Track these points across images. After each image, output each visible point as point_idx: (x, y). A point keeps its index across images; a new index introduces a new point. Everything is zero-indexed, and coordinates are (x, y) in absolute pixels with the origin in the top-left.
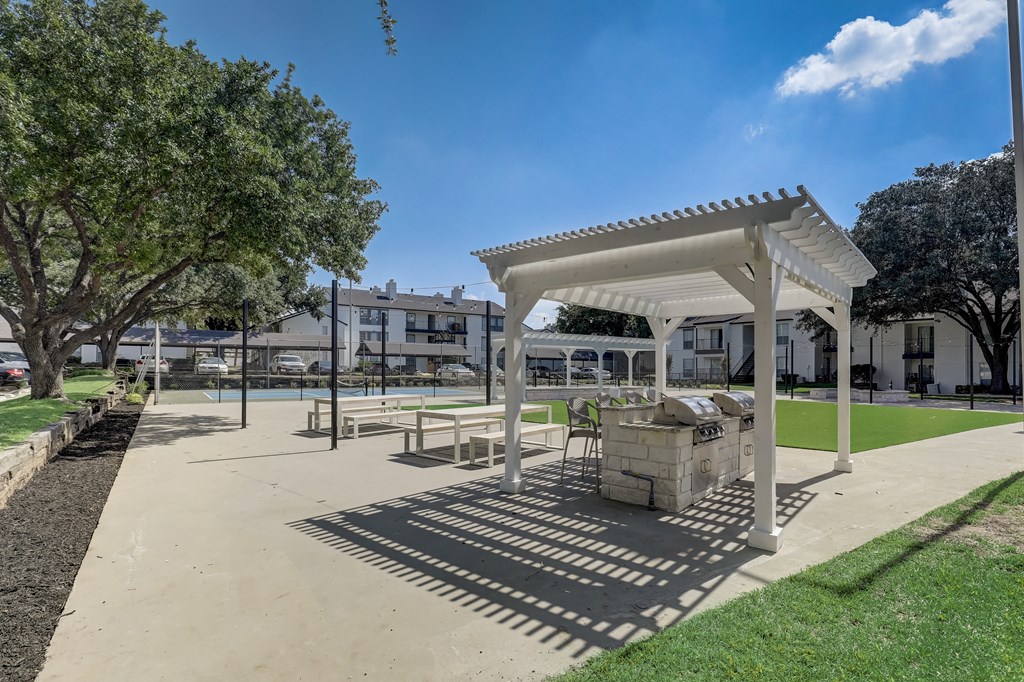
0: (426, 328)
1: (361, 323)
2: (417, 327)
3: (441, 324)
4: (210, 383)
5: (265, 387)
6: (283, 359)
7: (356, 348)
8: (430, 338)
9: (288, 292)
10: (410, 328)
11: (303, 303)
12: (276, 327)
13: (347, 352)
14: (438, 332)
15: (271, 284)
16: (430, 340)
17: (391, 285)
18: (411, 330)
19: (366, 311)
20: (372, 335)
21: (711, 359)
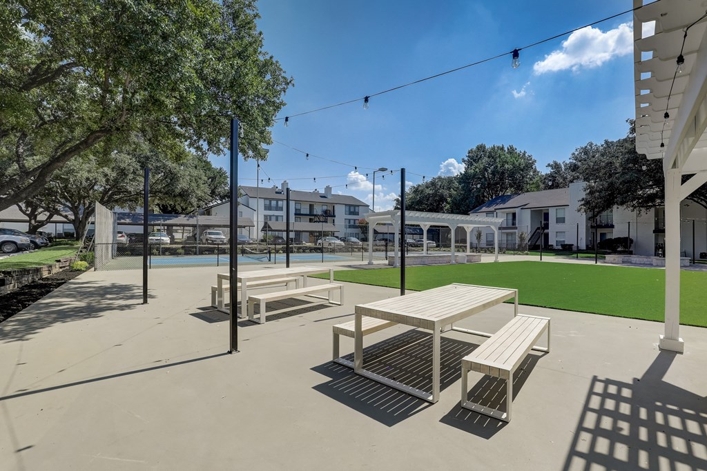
0: (308, 213)
1: (265, 209)
2: (302, 213)
3: (318, 210)
4: (155, 251)
5: (195, 254)
6: (210, 233)
7: (261, 225)
8: (310, 219)
9: (215, 188)
10: (298, 212)
11: (226, 196)
12: (208, 212)
13: (255, 228)
14: (316, 215)
15: (200, 178)
16: (311, 220)
18: (298, 214)
19: (268, 202)
20: (272, 217)
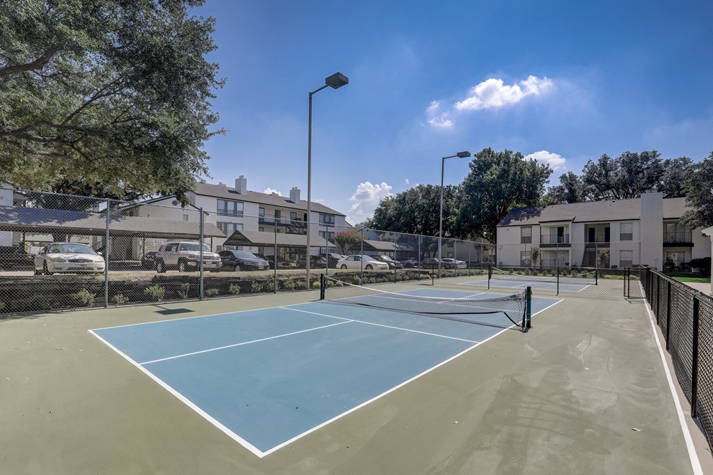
0: (274, 221)
1: (219, 214)
2: (266, 220)
10: (262, 220)
14: (285, 225)
17: (241, 181)
18: (262, 223)
19: (222, 203)
20: (228, 226)
21: (551, 251)
